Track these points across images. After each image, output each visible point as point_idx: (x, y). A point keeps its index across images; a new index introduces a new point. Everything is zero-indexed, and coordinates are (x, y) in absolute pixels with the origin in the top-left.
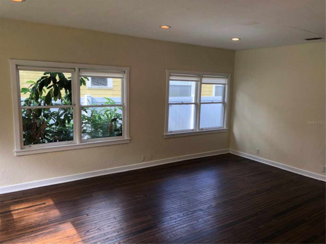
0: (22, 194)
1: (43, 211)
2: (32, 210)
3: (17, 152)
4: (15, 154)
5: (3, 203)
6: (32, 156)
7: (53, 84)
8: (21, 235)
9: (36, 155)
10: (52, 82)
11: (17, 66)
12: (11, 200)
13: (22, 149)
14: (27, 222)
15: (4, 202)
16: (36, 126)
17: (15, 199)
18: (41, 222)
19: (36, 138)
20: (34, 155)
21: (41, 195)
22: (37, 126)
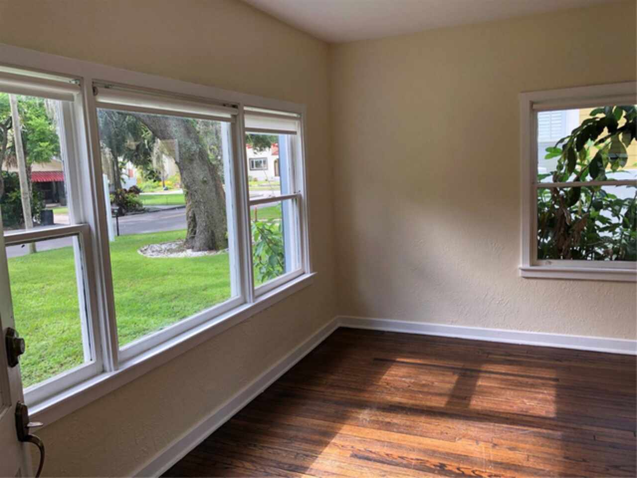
0: (526, 352)
1: (545, 392)
2: (527, 382)
3: (524, 270)
4: (520, 273)
5: (487, 357)
6: (551, 282)
7: (610, 134)
8: (485, 417)
9: (561, 282)
10: (606, 129)
11: (532, 103)
12: (501, 355)
13: (532, 264)
14: (509, 400)
15: (490, 356)
16: (563, 223)
17: (510, 355)
18: (530, 409)
19: (564, 247)
20: (556, 282)
21: (558, 363)
22: (566, 223)
